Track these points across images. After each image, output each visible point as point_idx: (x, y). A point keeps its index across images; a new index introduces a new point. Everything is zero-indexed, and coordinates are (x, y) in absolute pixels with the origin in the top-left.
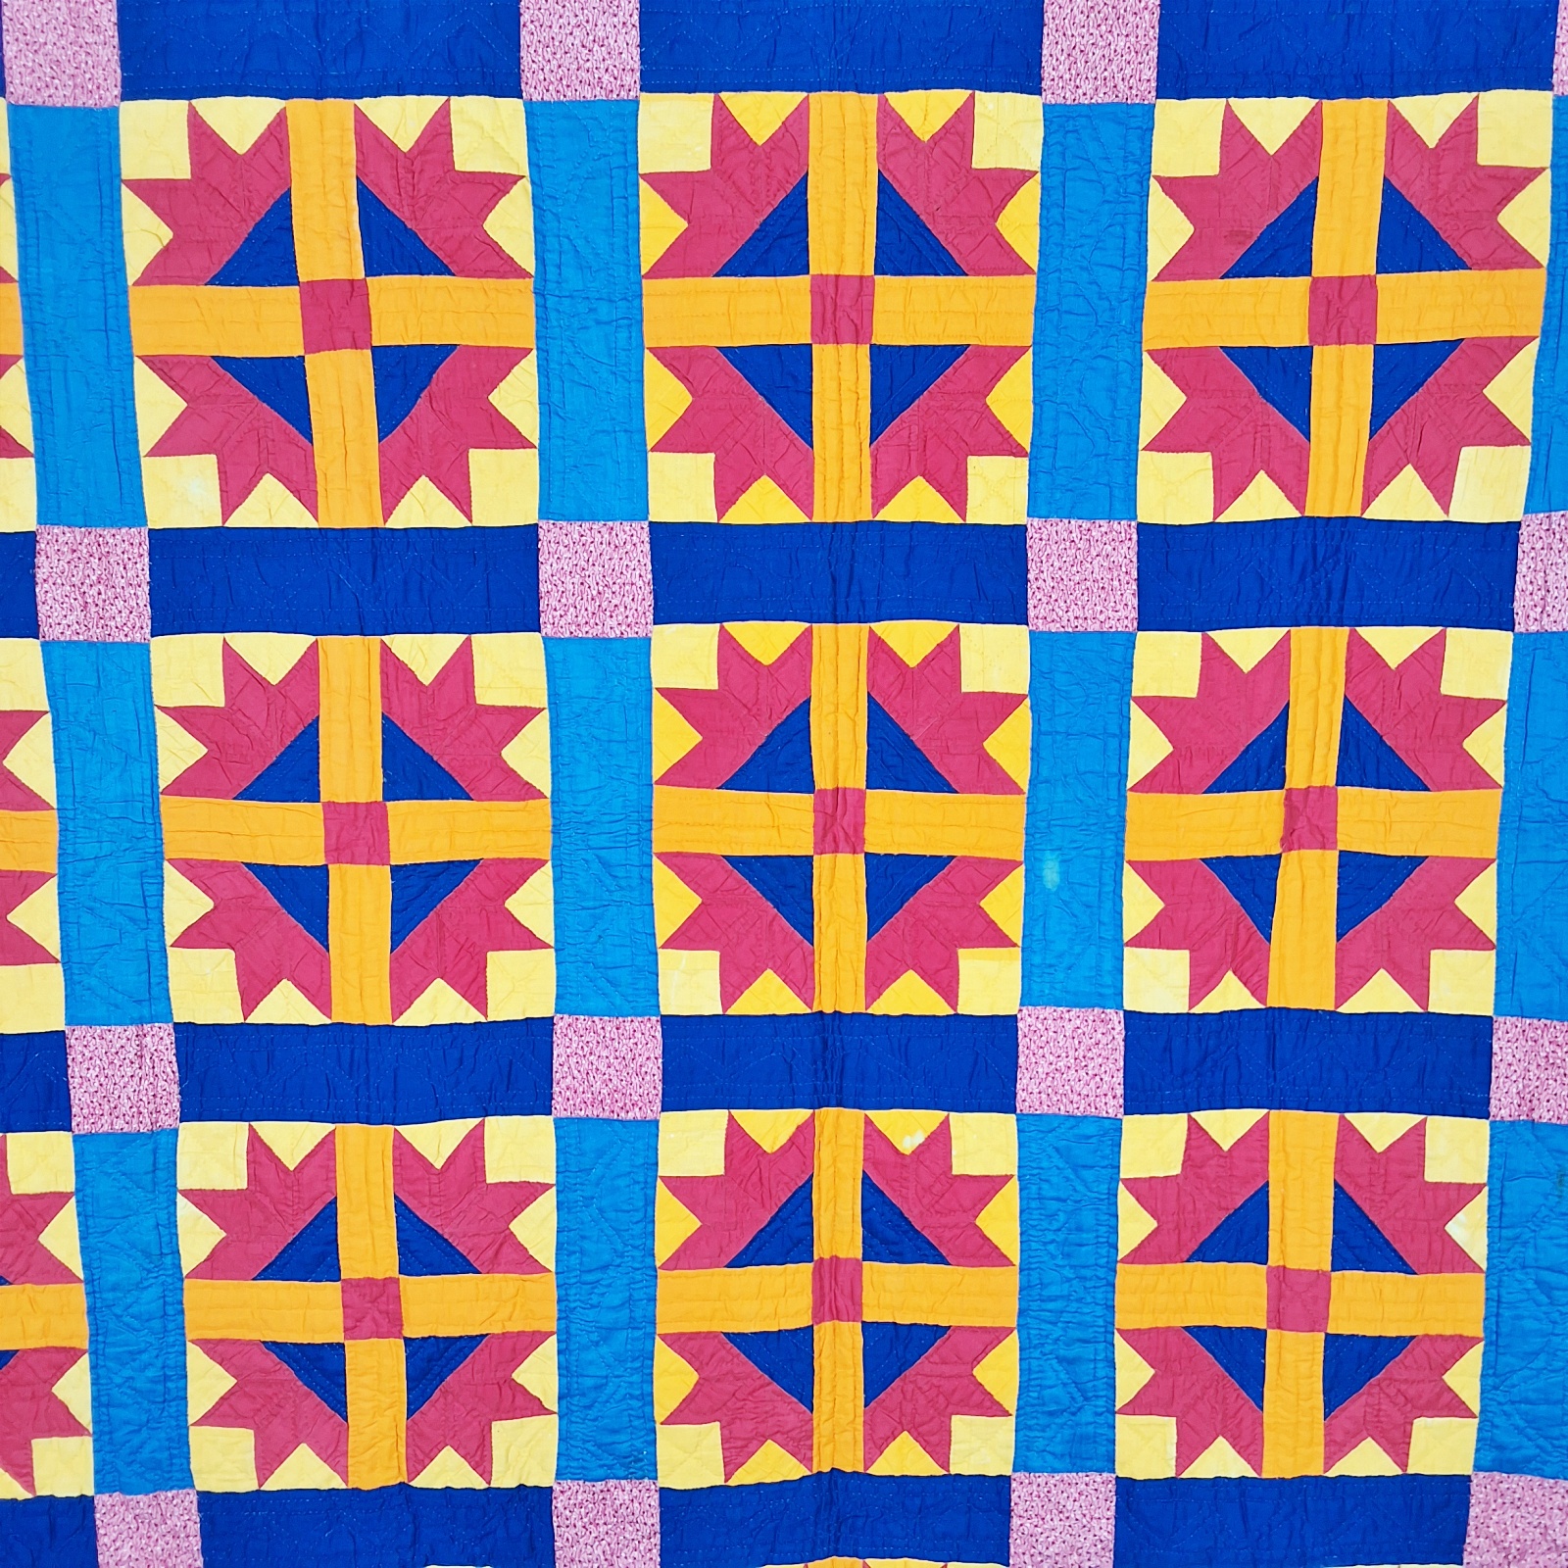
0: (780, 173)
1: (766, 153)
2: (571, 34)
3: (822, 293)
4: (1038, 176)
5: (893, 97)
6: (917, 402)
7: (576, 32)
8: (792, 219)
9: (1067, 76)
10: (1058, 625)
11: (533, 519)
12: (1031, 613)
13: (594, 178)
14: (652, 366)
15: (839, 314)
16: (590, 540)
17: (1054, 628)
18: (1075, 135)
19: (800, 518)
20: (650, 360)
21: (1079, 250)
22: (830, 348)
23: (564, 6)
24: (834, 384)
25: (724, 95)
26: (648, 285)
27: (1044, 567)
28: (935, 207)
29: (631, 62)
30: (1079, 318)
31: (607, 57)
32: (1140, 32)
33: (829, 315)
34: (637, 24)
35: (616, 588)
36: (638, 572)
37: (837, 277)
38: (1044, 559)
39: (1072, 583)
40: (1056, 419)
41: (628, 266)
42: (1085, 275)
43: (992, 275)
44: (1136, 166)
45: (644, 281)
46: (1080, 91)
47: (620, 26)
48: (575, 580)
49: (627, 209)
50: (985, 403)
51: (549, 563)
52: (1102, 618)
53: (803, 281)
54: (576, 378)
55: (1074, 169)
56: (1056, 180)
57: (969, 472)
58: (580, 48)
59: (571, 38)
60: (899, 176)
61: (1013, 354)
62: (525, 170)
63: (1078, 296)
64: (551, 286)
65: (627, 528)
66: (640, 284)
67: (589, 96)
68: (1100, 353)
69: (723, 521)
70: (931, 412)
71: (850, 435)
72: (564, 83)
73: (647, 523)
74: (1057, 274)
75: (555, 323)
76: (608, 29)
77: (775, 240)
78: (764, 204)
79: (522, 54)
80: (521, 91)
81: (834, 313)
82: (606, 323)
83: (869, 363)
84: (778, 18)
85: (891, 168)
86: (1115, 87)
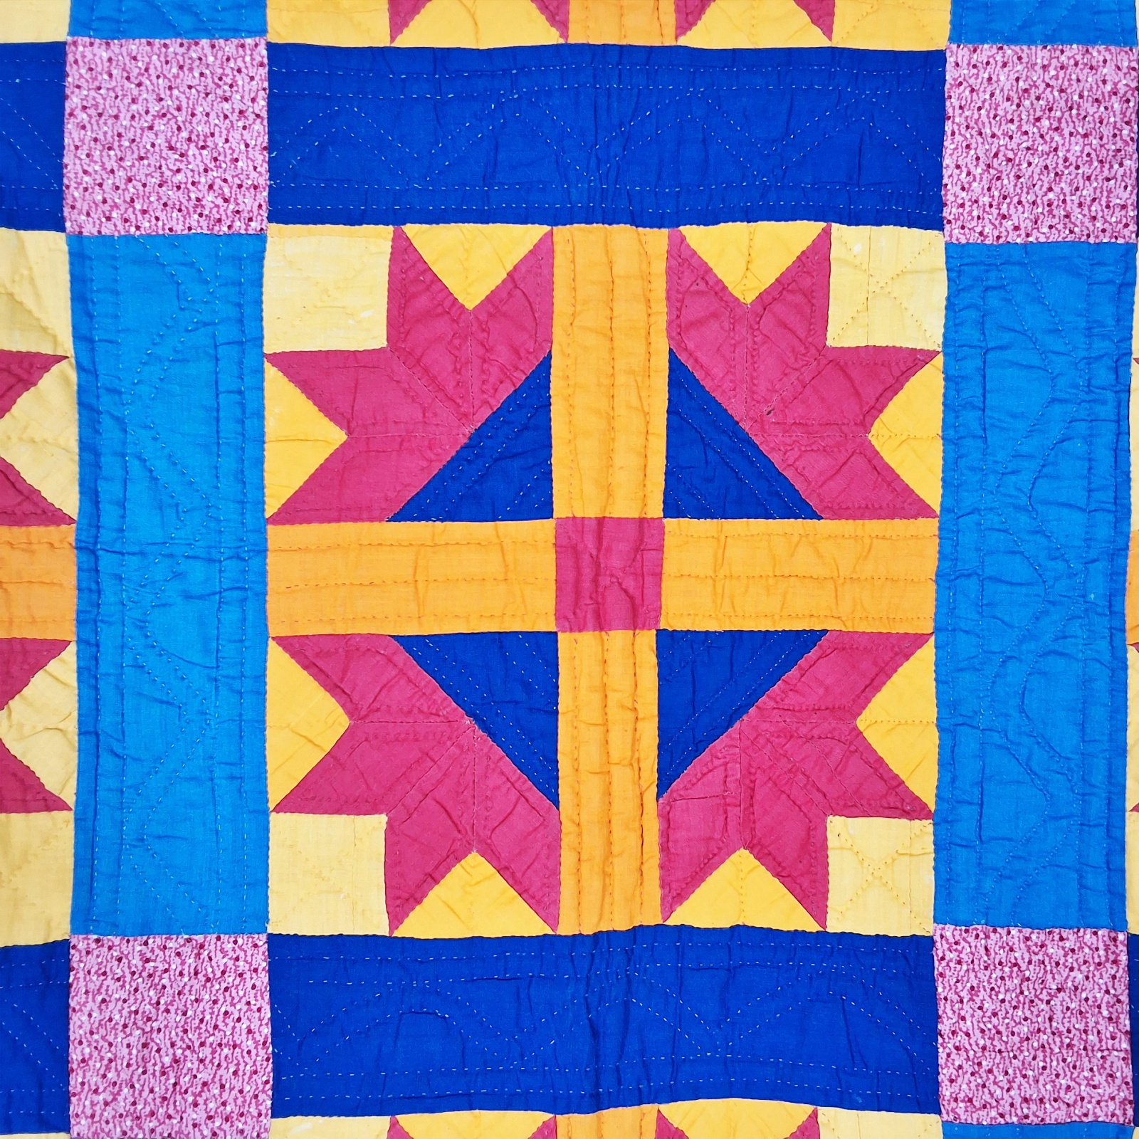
0: (503, 355)
1: (480, 323)
2: (151, 128)
3: (574, 548)
4: (939, 361)
5: (695, 235)
6: (737, 725)
7: (160, 126)
8: (525, 428)
9: (986, 200)
10: (993, 1113)
11: (61, 930)
12: (946, 1091)
13: (185, 361)
14: (280, 665)
15: (605, 581)
16: (161, 967)
17: (987, 1117)
18: (1002, 293)
19: (533, 926)
20: (278, 661)
21: (1013, 478)
22: (588, 639)
23: (139, 85)
24: (596, 698)
25: (410, 230)
26: (277, 536)
27: (967, 1010)
28: (765, 410)
29: (253, 175)
30: (1017, 589)
31: (212, 165)
32: (1107, 131)
33: (587, 585)
34: (264, 114)
35: (206, 1052)
36: (244, 1025)
37: (601, 521)
38: (965, 994)
39: (1016, 1039)
40: (981, 756)
41: (242, 502)
42: (1023, 518)
43: (862, 517)
44: (1107, 343)
45: (270, 528)
46: (1009, 224)
47: (234, 117)
48: (132, 1040)
49: (244, 412)
50: (856, 728)
51: (86, 1010)
52: (1070, 1097)
53: (543, 530)
54: (147, 689)
55: (1001, 348)
56: (971, 366)
57: (830, 844)
58: (165, 152)
59: (151, 135)
60: (703, 359)
61: (904, 646)
62: (66, 345)
63: (1013, 553)
64: (106, 536)
65: (229, 946)
66: (263, 532)
67: (179, 228)
68: (1052, 648)
69: (398, 933)
70: (762, 741)
71: (622, 779)
72: (138, 207)
73: (264, 937)
74: (975, 517)
75: (113, 599)
76: (214, 120)
77: (496, 461)
78: (477, 403)
79: (66, 160)
80: (63, 219)
81: (595, 581)
82: (201, 597)
83: (654, 660)
84: (500, 105)
85: (691, 345)
86: (1067, 216)
